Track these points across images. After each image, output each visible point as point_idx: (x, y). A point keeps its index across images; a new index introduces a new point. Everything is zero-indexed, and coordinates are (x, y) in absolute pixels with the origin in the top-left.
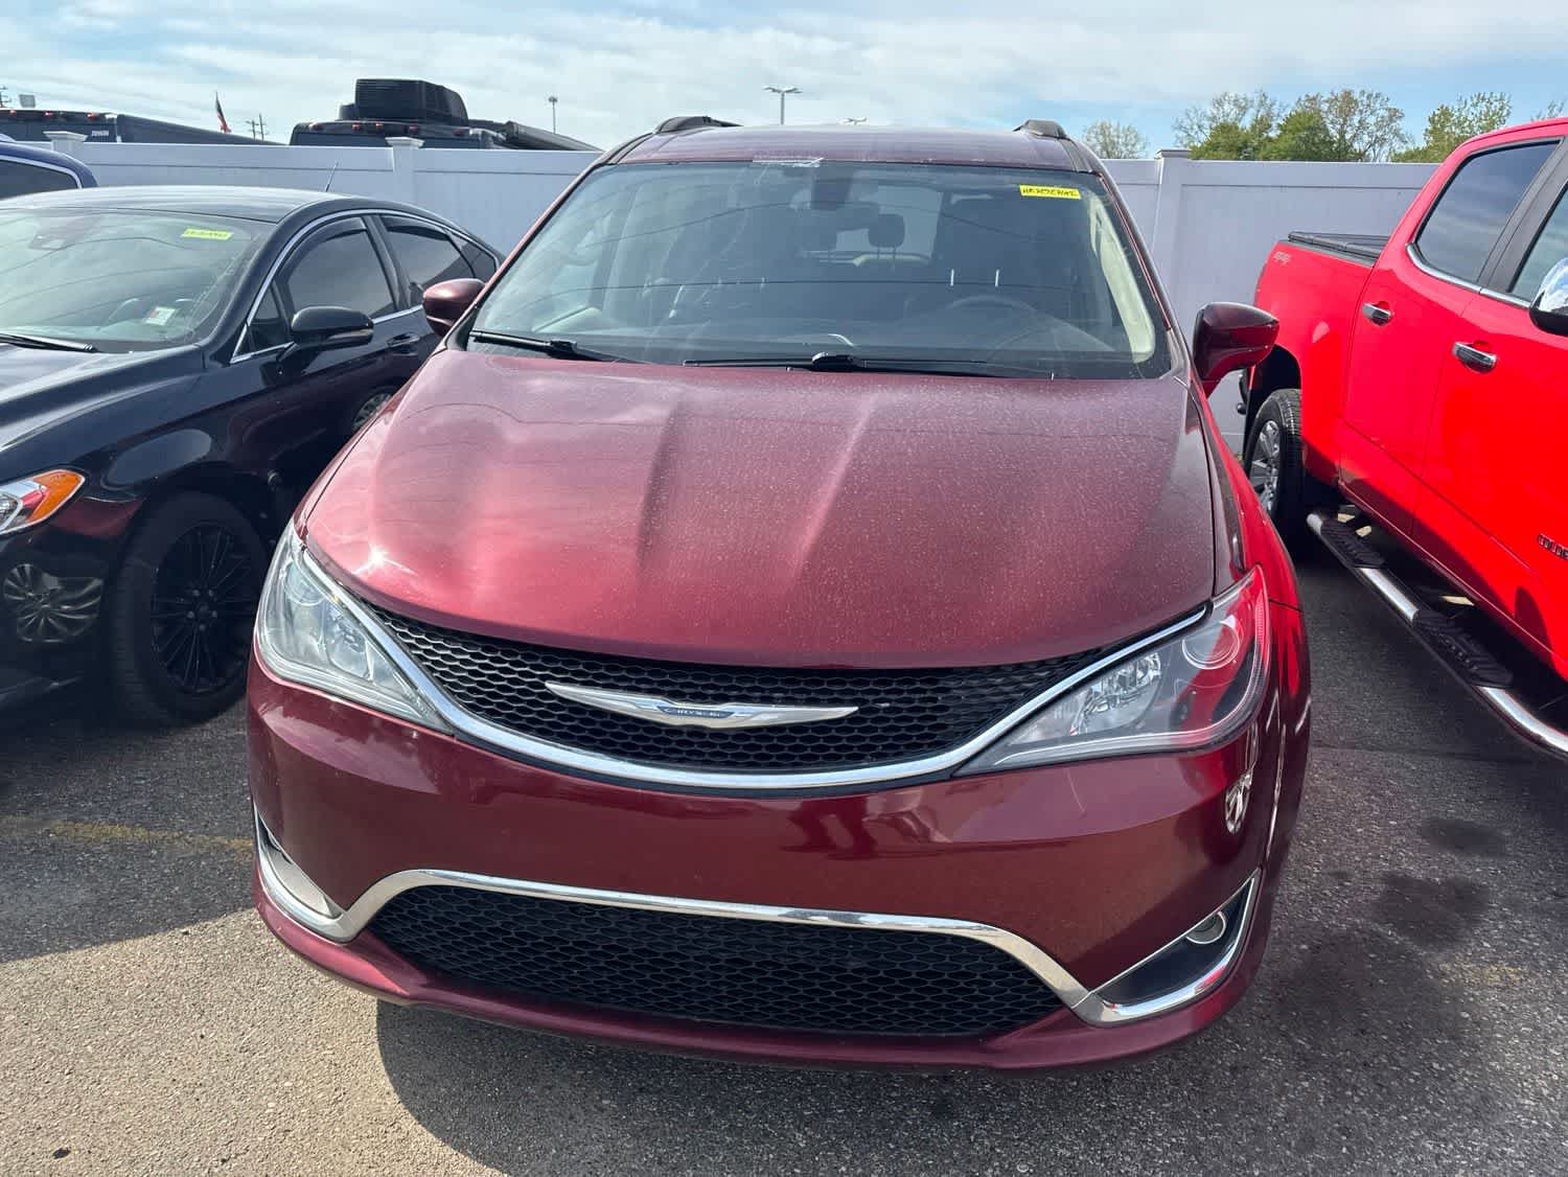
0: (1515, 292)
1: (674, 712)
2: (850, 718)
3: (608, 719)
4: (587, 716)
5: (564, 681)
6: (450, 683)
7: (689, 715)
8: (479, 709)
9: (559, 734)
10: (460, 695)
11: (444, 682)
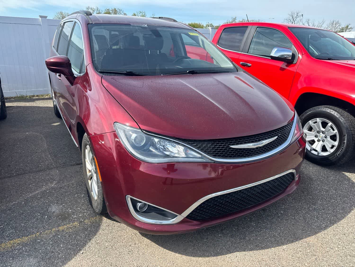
0: (249, 53)
1: (255, 145)
2: (277, 138)
3: (242, 150)
4: (238, 151)
5: (233, 145)
6: (208, 152)
7: (257, 145)
8: (216, 156)
9: (233, 156)
10: (211, 154)
11: (206, 152)
